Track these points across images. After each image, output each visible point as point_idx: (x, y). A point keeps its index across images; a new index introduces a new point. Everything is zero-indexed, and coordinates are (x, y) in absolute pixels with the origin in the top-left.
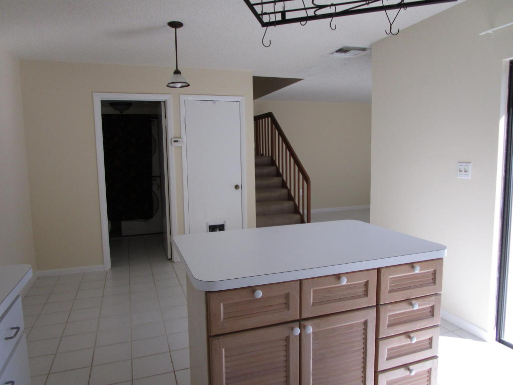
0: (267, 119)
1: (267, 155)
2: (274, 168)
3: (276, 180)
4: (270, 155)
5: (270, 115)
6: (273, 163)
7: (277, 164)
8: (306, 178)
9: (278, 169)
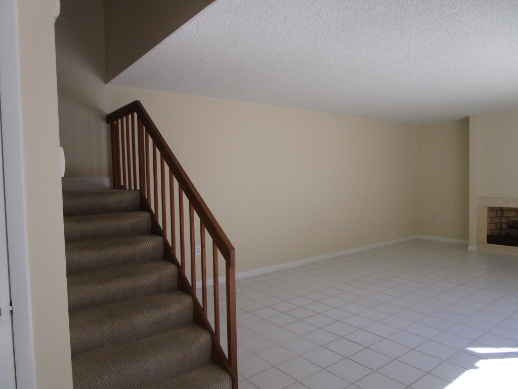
0: (130, 116)
1: (133, 188)
2: (145, 216)
3: (151, 244)
4: (138, 188)
5: (136, 107)
6: (143, 205)
7: (153, 207)
8: (223, 245)
9: (154, 217)
